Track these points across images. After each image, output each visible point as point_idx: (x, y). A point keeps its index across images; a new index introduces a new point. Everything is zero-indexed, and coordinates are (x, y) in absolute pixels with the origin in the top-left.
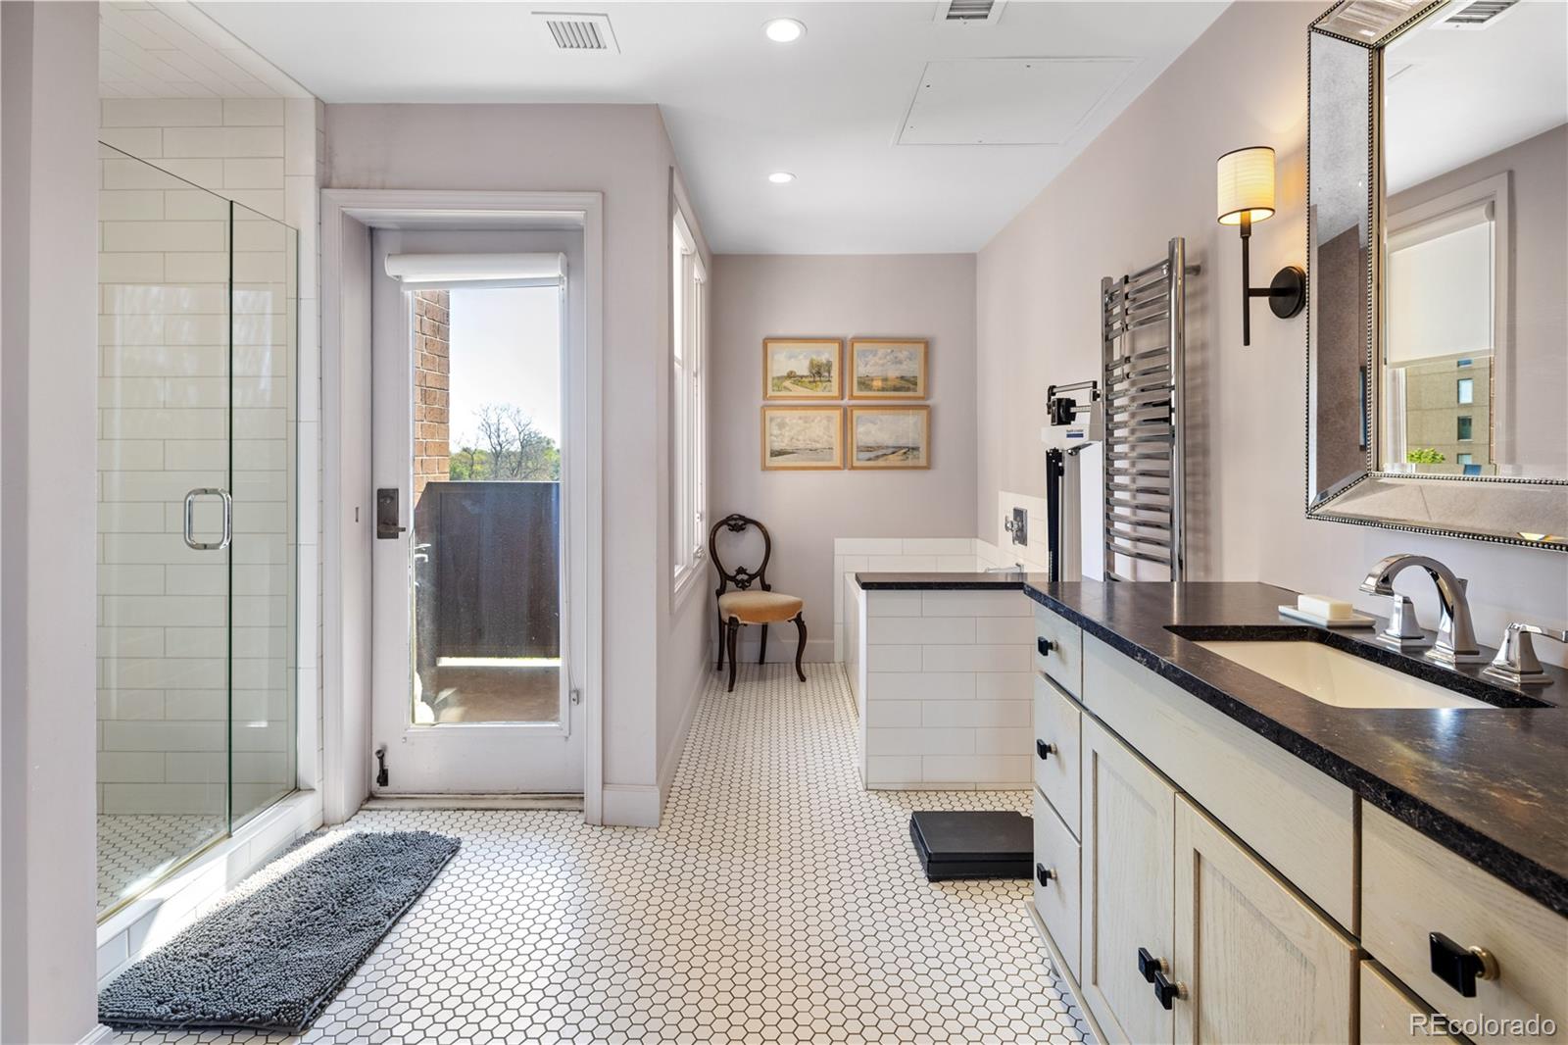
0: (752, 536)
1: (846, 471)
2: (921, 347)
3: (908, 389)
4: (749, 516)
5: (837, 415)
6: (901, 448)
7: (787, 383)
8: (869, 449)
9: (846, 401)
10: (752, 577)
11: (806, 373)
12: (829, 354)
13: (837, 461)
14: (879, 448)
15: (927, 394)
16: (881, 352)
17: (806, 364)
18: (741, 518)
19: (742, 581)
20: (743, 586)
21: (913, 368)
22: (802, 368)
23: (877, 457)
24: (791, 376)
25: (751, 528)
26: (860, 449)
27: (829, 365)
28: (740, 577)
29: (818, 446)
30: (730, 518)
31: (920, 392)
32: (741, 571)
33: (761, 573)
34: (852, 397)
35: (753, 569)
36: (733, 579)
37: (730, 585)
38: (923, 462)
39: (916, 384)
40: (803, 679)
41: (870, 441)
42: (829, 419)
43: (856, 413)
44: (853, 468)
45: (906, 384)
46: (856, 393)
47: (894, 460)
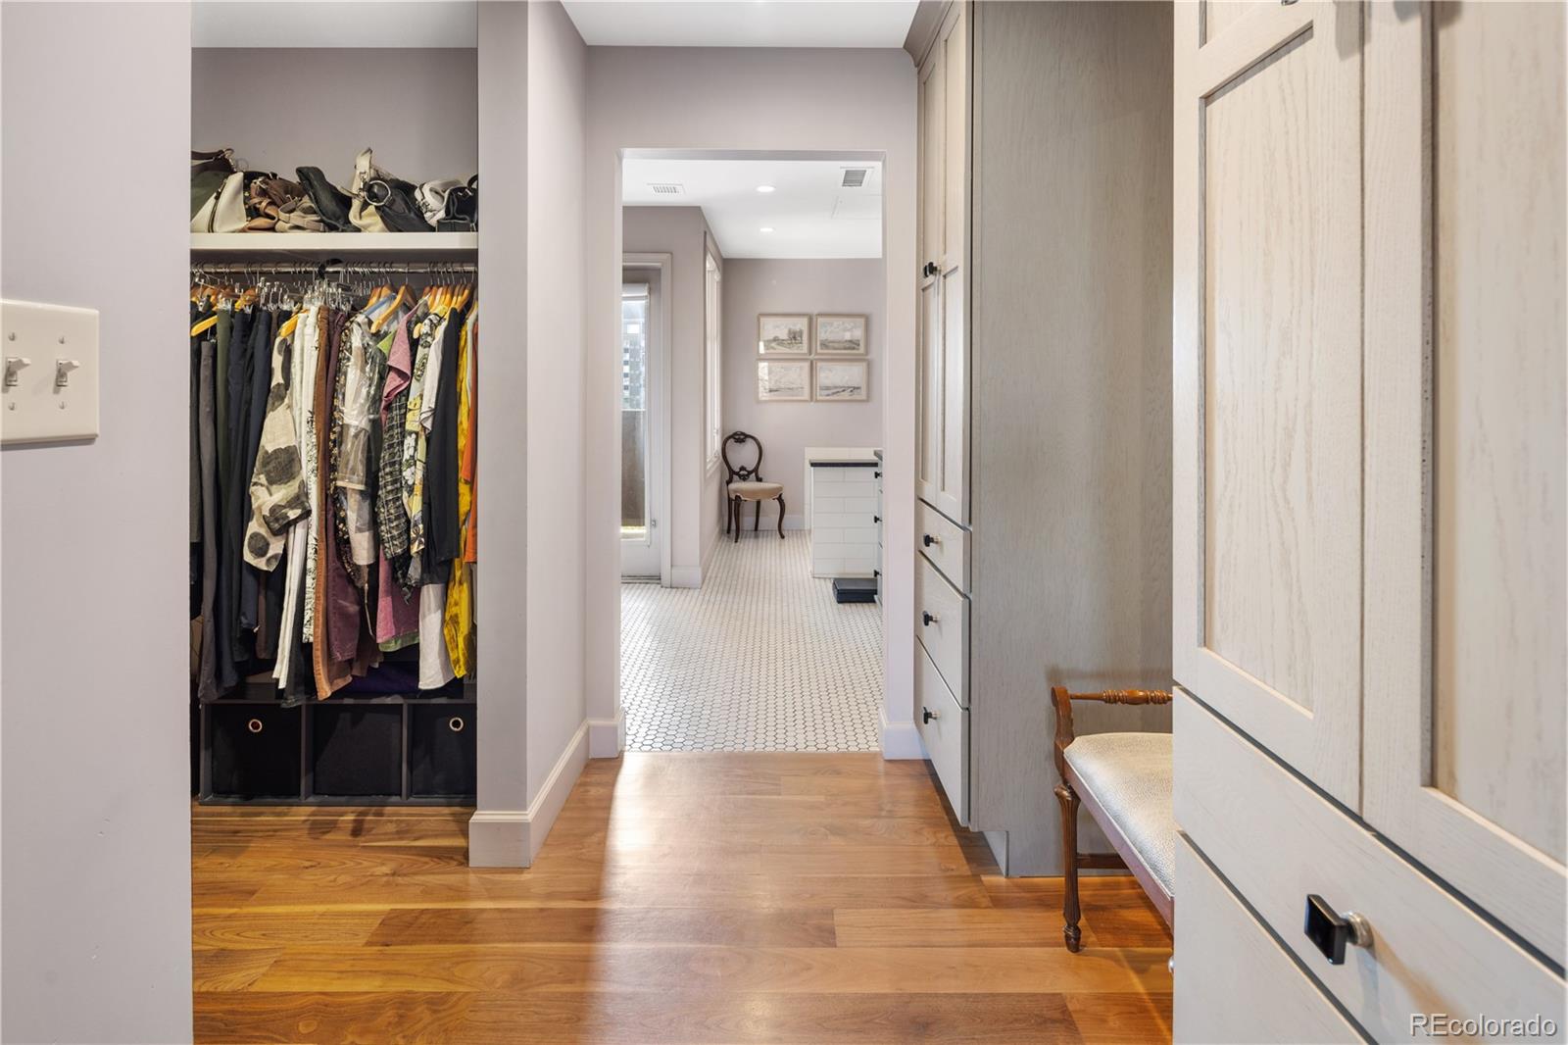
0: (750, 445)
1: (812, 403)
2: (862, 321)
3: (854, 349)
4: (748, 433)
5: (806, 365)
6: (849, 387)
7: (773, 345)
8: (828, 388)
9: (812, 357)
10: (750, 473)
11: (785, 337)
12: (801, 324)
13: (806, 396)
14: (836, 387)
15: (867, 352)
16: (835, 324)
17: (786, 331)
18: (743, 434)
19: (743, 475)
20: (744, 478)
21: (858, 334)
22: (783, 335)
23: (834, 393)
24: (776, 339)
25: (749, 440)
26: (821, 389)
27: (801, 332)
28: (742, 473)
29: (793, 386)
30: (735, 434)
31: (862, 350)
32: (743, 468)
33: (756, 470)
34: (817, 354)
35: (750, 468)
36: (737, 474)
37: (736, 477)
38: (864, 397)
39: (859, 345)
40: (783, 537)
41: (828, 383)
42: (801, 368)
43: (819, 364)
44: (817, 401)
45: (853, 344)
46: (819, 351)
47: (846, 395)
